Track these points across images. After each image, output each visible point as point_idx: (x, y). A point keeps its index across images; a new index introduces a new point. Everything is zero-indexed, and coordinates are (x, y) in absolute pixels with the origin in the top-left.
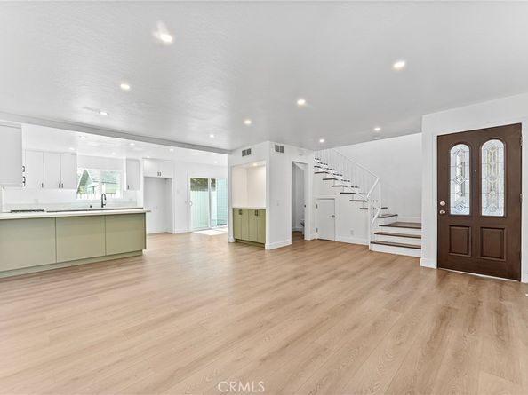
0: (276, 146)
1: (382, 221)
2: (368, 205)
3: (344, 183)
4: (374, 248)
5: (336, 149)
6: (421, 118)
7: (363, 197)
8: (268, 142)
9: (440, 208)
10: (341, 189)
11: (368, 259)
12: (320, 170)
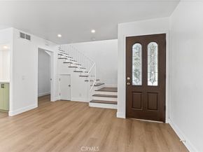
0: (21, 33)
1: (97, 88)
2: (88, 79)
3: (76, 66)
4: (92, 105)
5: (72, 44)
6: (117, 26)
7: (86, 74)
8: (12, 28)
9: (127, 81)
10: (74, 69)
11: (87, 115)
12: (62, 57)
